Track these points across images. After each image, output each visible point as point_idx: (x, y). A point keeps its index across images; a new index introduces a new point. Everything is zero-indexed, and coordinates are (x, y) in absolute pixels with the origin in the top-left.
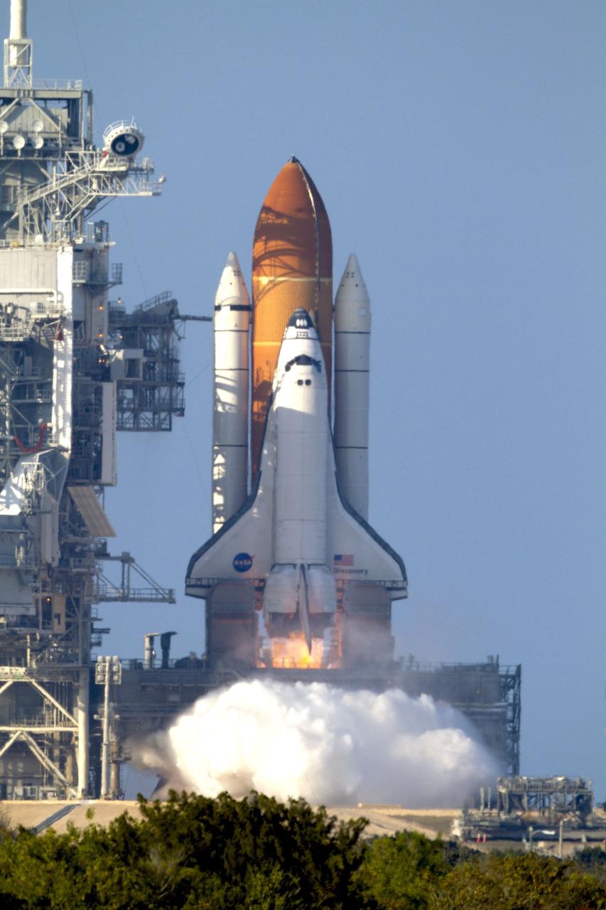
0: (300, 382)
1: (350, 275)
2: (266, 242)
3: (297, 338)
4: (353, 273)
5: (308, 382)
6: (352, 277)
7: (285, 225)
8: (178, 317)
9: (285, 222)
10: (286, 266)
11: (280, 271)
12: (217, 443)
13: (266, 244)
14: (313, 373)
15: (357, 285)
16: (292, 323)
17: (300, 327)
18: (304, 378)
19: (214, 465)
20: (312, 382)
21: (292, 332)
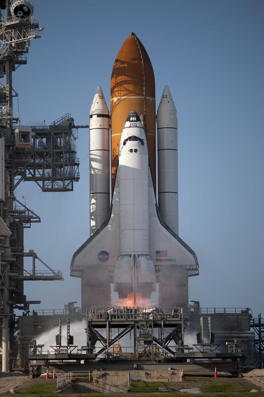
0: (131, 151)
1: (165, 97)
2: (116, 77)
3: (130, 127)
4: (166, 96)
5: (136, 151)
6: (166, 98)
7: (126, 67)
8: (74, 127)
9: (126, 65)
10: (127, 90)
11: (123, 93)
12: (92, 192)
13: (116, 79)
14: (139, 145)
15: (168, 102)
16: (128, 120)
17: (132, 121)
18: (134, 148)
19: (90, 205)
20: (138, 150)
21: (128, 124)
